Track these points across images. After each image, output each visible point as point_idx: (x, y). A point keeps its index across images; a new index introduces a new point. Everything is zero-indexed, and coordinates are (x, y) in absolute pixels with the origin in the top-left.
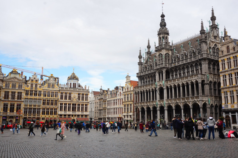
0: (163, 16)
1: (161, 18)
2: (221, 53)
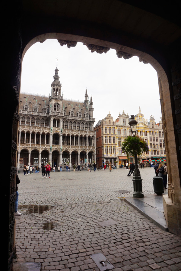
0: (57, 70)
2: (105, 122)
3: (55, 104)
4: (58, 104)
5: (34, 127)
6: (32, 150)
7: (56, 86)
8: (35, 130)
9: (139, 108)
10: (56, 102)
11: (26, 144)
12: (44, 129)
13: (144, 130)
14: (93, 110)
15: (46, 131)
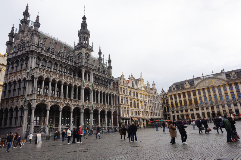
1: (82, 20)
2: (120, 83)
3: (86, 54)
4: (88, 55)
5: (66, 77)
6: (63, 106)
7: (86, 34)
8: (68, 81)
9: (141, 73)
10: (87, 52)
11: (58, 98)
12: (76, 80)
13: (145, 94)
14: (112, 68)
15: (78, 84)
